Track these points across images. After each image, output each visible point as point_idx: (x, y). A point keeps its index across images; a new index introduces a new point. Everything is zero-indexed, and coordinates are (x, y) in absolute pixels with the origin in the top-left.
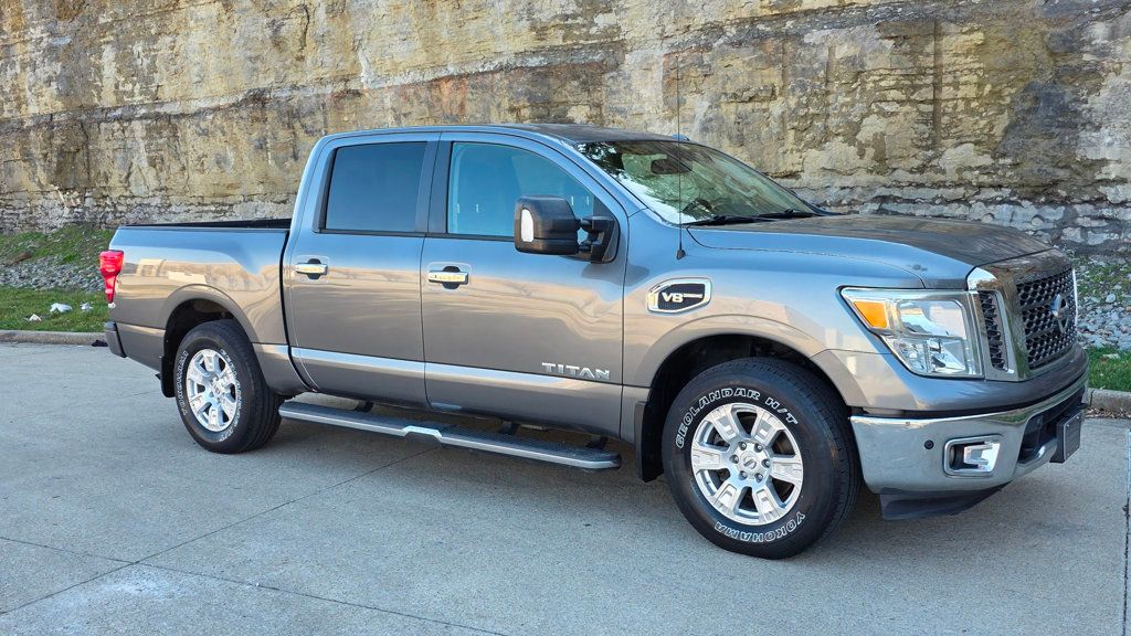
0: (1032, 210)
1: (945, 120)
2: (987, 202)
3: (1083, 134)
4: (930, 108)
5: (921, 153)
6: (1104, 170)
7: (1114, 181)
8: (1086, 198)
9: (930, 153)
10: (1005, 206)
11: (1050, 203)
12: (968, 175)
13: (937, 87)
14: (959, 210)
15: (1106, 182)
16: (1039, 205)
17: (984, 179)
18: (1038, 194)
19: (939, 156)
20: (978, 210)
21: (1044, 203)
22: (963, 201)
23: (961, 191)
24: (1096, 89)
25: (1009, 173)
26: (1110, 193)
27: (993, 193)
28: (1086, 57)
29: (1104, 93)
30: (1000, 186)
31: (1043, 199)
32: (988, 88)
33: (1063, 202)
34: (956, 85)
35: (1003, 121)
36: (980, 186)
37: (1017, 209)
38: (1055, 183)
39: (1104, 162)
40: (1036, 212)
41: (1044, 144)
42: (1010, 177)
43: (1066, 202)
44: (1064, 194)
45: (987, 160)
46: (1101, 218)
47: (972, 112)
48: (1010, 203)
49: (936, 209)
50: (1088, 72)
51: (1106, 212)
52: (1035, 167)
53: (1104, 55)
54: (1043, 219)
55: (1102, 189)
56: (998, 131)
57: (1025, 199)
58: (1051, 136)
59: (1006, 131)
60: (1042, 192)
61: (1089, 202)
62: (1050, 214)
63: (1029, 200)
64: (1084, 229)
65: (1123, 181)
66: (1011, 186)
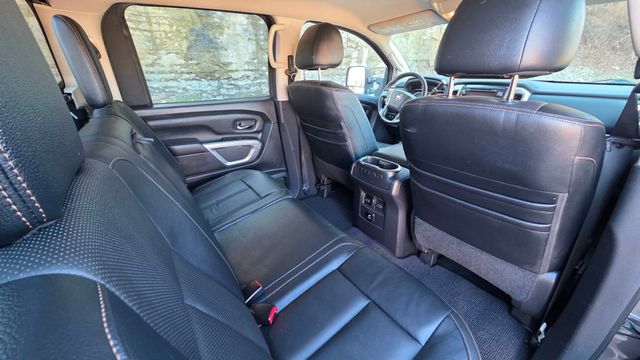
0: (207, 83)
1: (158, 41)
2: (186, 80)
3: (221, 52)
4: (149, 34)
5: (151, 57)
6: (231, 66)
7: (234, 70)
8: (225, 77)
9: (155, 57)
10: (195, 81)
11: (212, 79)
12: (176, 68)
13: (150, 23)
14: (174, 84)
15: (231, 71)
16: (208, 80)
17: (183, 69)
18: (207, 76)
19: (160, 58)
20: (184, 84)
21: (210, 80)
22: (175, 80)
23: (173, 75)
24: (222, 34)
25: (195, 67)
26: (234, 75)
27: (188, 76)
28: (216, 20)
29: (225, 36)
30: (191, 73)
31: (210, 78)
32: (175, 28)
34: (159, 24)
35: (185, 44)
36: (182, 73)
37: (200, 82)
38: (214, 71)
39: (231, 63)
41: (208, 55)
42: (195, 69)
43: (218, 79)
44: (217, 75)
45: (182, 62)
46: (232, 84)
47: (169, 38)
48: (197, 80)
49: (164, 84)
50: (218, 26)
51: (233, 82)
53: (222, 20)
54: (211, 86)
55: (230, 74)
56: (184, 48)
57: (202, 78)
58: (210, 52)
59: (188, 48)
60: (209, 75)
61: (226, 79)
62: (213, 84)
63: (204, 78)
64: (227, 89)
65: (237, 71)
66: (196, 73)
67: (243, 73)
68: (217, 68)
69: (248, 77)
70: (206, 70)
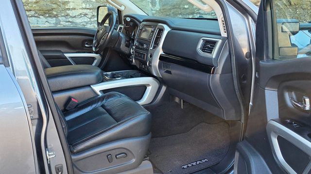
0: (44, 20)
6: (69, 5)
7: (72, 9)
8: (63, 15)
10: (33, 18)
11: (50, 16)
15: (69, 9)
16: (46, 17)
18: (45, 13)
21: (48, 17)
25: (34, 6)
26: (70, 13)
30: (30, 10)
31: (47, 15)
33: (55, 17)
37: (38, 19)
38: (52, 9)
40: (46, 20)
42: (35, 7)
43: (56, 16)
44: (55, 13)
46: (69, 22)
48: (35, 17)
51: (70, 20)
52: (45, 3)
54: (48, 22)
55: (68, 12)
57: (41, 15)
61: (64, 16)
62: (51, 21)
63: (42, 15)
65: (75, 9)
66: (34, 10)
67: (81, 11)
68: (54, 6)
69: (86, 15)
70: (44, 8)
